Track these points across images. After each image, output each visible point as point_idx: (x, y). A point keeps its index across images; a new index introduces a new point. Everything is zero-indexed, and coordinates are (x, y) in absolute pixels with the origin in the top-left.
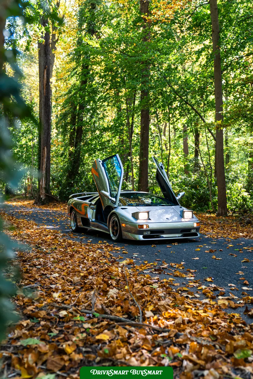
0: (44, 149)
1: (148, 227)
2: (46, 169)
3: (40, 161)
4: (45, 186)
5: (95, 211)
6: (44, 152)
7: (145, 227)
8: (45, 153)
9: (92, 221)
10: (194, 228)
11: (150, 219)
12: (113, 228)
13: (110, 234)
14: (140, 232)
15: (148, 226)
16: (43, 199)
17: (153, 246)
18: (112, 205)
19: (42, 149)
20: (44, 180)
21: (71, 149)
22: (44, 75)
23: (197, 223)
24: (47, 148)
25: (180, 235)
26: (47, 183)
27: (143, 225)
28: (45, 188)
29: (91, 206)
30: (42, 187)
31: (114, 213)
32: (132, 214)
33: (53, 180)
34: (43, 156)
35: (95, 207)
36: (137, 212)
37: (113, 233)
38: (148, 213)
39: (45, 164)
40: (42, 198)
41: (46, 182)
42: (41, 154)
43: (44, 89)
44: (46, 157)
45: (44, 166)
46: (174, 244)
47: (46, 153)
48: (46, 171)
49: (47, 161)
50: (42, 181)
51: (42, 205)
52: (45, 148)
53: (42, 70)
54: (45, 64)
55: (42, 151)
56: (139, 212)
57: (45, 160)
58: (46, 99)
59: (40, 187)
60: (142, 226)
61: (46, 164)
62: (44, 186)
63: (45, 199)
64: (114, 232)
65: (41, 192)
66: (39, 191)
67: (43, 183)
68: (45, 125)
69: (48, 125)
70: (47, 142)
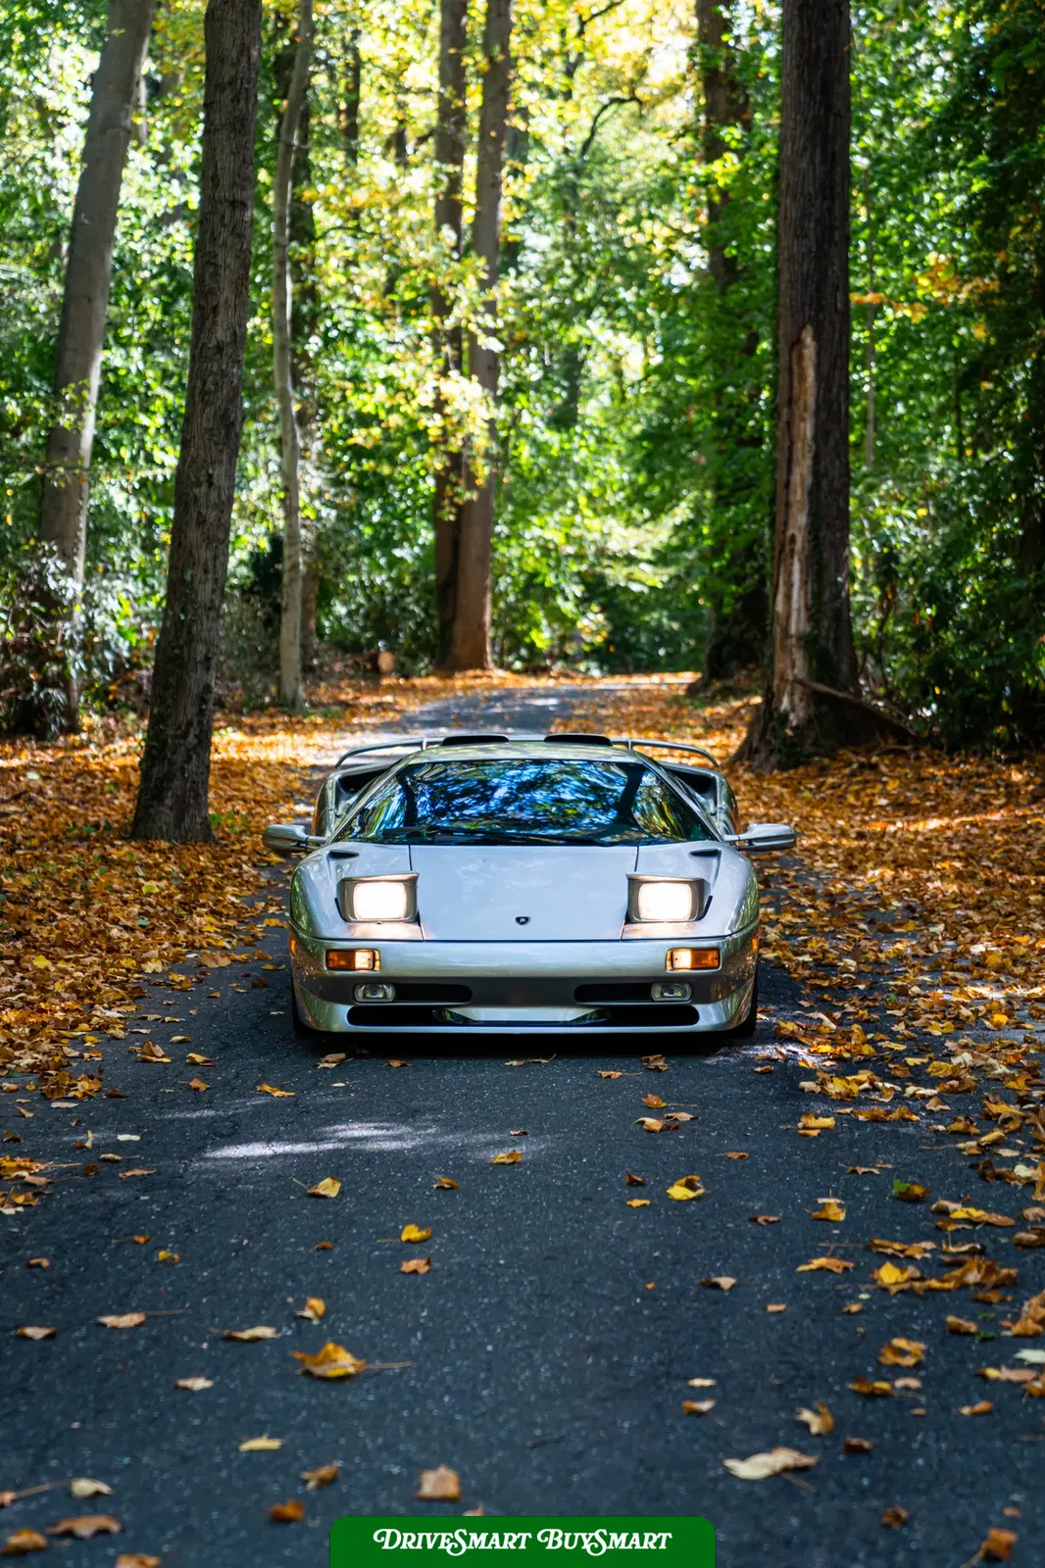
0: (799, 342)
2: (814, 493)
4: (806, 628)
6: (794, 371)
7: (362, 960)
8: (802, 378)
14: (339, 991)
15: (377, 956)
16: (793, 720)
19: (783, 343)
20: (796, 577)
23: (697, 952)
24: (817, 338)
26: (824, 609)
27: (352, 951)
28: (808, 642)
30: (785, 630)
34: (790, 402)
39: (808, 462)
40: (785, 718)
41: (817, 596)
42: (782, 380)
44: (811, 405)
45: (796, 478)
47: (811, 373)
48: (814, 515)
49: (821, 434)
50: (789, 586)
51: (783, 767)
52: (808, 339)
57: (807, 428)
59: (776, 630)
60: (347, 957)
61: (816, 459)
62: (798, 624)
63: (809, 721)
65: (778, 666)
67: (795, 605)
68: (804, 164)
69: (823, 162)
70: (818, 290)
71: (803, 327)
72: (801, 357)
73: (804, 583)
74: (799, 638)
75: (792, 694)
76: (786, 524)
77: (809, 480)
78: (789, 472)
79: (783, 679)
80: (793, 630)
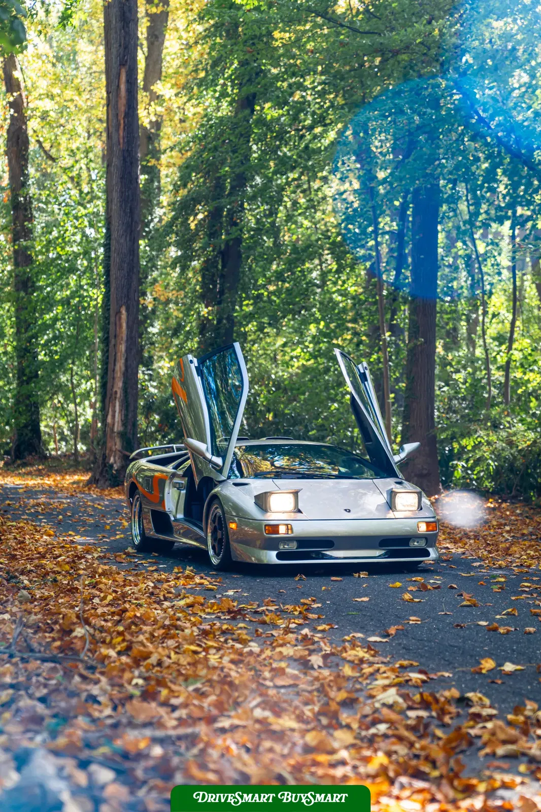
0: (119, 313)
1: (292, 529)
2: (125, 374)
3: (108, 351)
4: (121, 429)
5: (184, 492)
6: (118, 324)
7: (282, 530)
8: (121, 327)
9: (176, 520)
10: (419, 537)
11: (300, 511)
12: (214, 532)
13: (207, 552)
14: (271, 544)
15: (289, 528)
16: (115, 467)
17: (297, 579)
18: (214, 475)
19: (112, 312)
20: (118, 409)
21: (204, 311)
22: (118, 86)
23: (428, 524)
24: (128, 310)
25: (377, 553)
26: (129, 421)
27: (277, 526)
28: (122, 435)
29: (176, 480)
30: (112, 430)
31: (215, 497)
32: (257, 497)
33: (149, 409)
34: (115, 336)
35: (184, 481)
36: (266, 493)
37: (214, 548)
38: (296, 494)
39: (123, 361)
40: (111, 466)
41: (126, 416)
42: (111, 327)
43: (118, 130)
44: (125, 338)
45: (117, 368)
46: (357, 575)
47: (124, 325)
48: (125, 383)
49: (128, 351)
50: (114, 412)
51: (113, 486)
52: (124, 311)
53: (114, 71)
54: (122, 50)
55: (112, 319)
56: (271, 493)
57: (123, 347)
58: (124, 159)
59: (108, 429)
60: (274, 528)
61: (126, 360)
62: (118, 427)
63: (123, 467)
64: (216, 544)
65: (109, 445)
66: (105, 443)
67: (116, 419)
68: (122, 241)
69: (130, 240)
70: (128, 292)
71: (121, 307)
72: (120, 318)
73: (121, 411)
74: (119, 433)
75: (115, 457)
76: (113, 386)
77: (123, 369)
78: (115, 365)
79: (111, 450)
80: (116, 430)
